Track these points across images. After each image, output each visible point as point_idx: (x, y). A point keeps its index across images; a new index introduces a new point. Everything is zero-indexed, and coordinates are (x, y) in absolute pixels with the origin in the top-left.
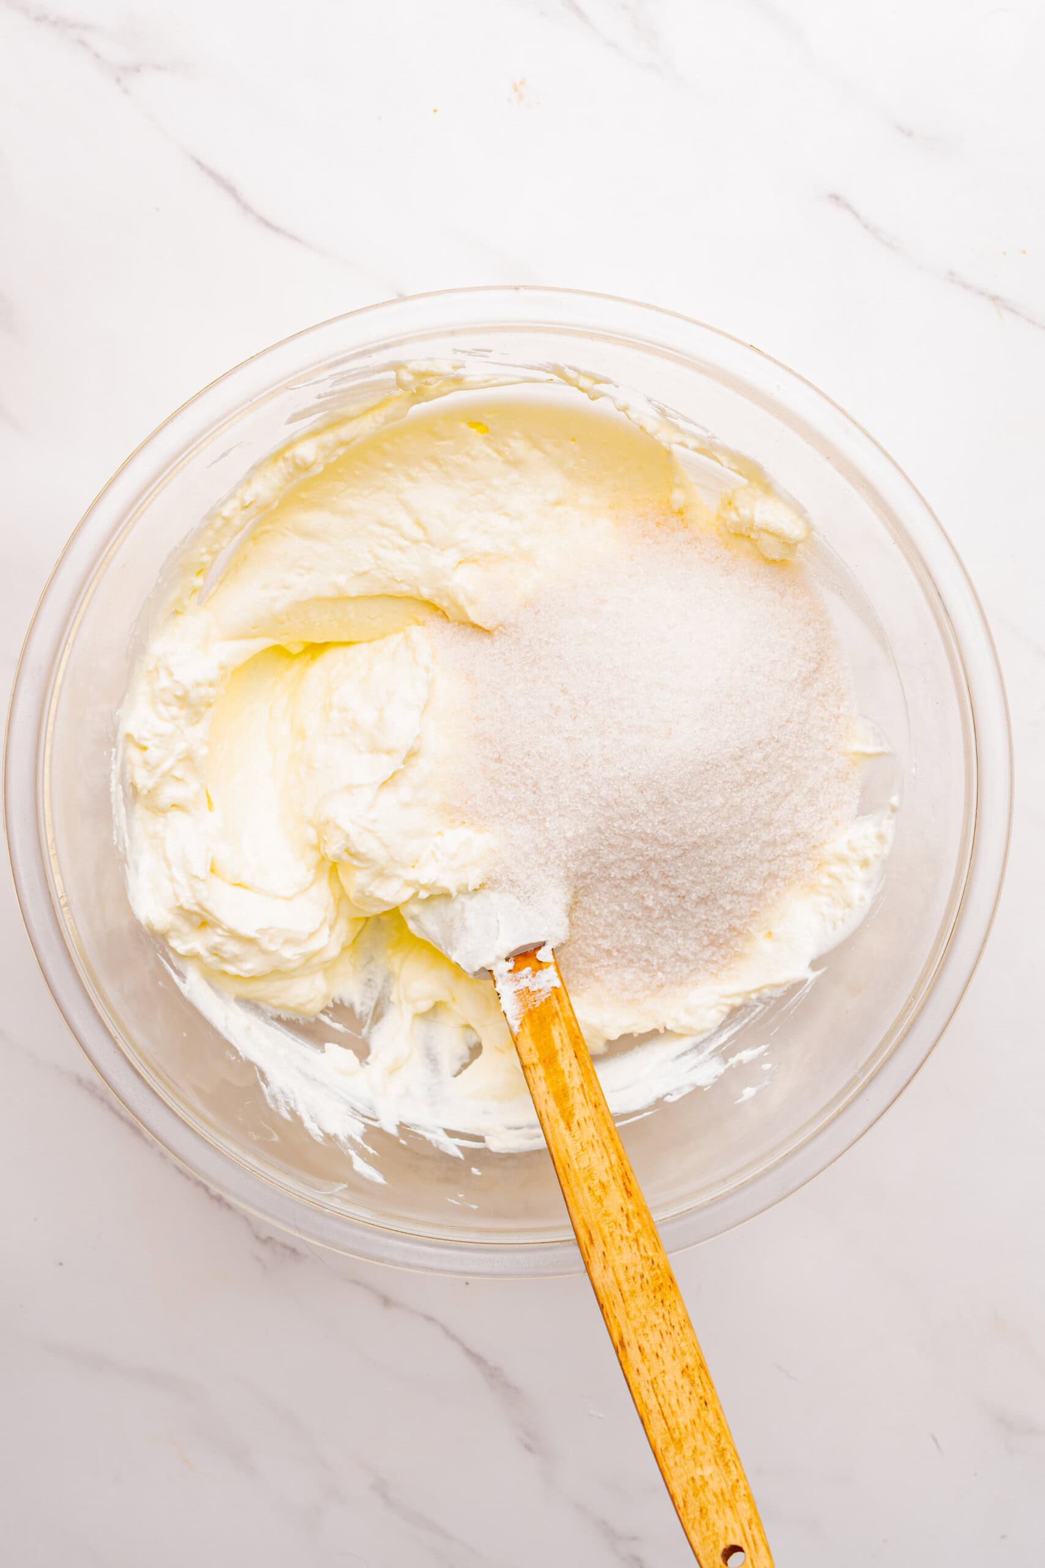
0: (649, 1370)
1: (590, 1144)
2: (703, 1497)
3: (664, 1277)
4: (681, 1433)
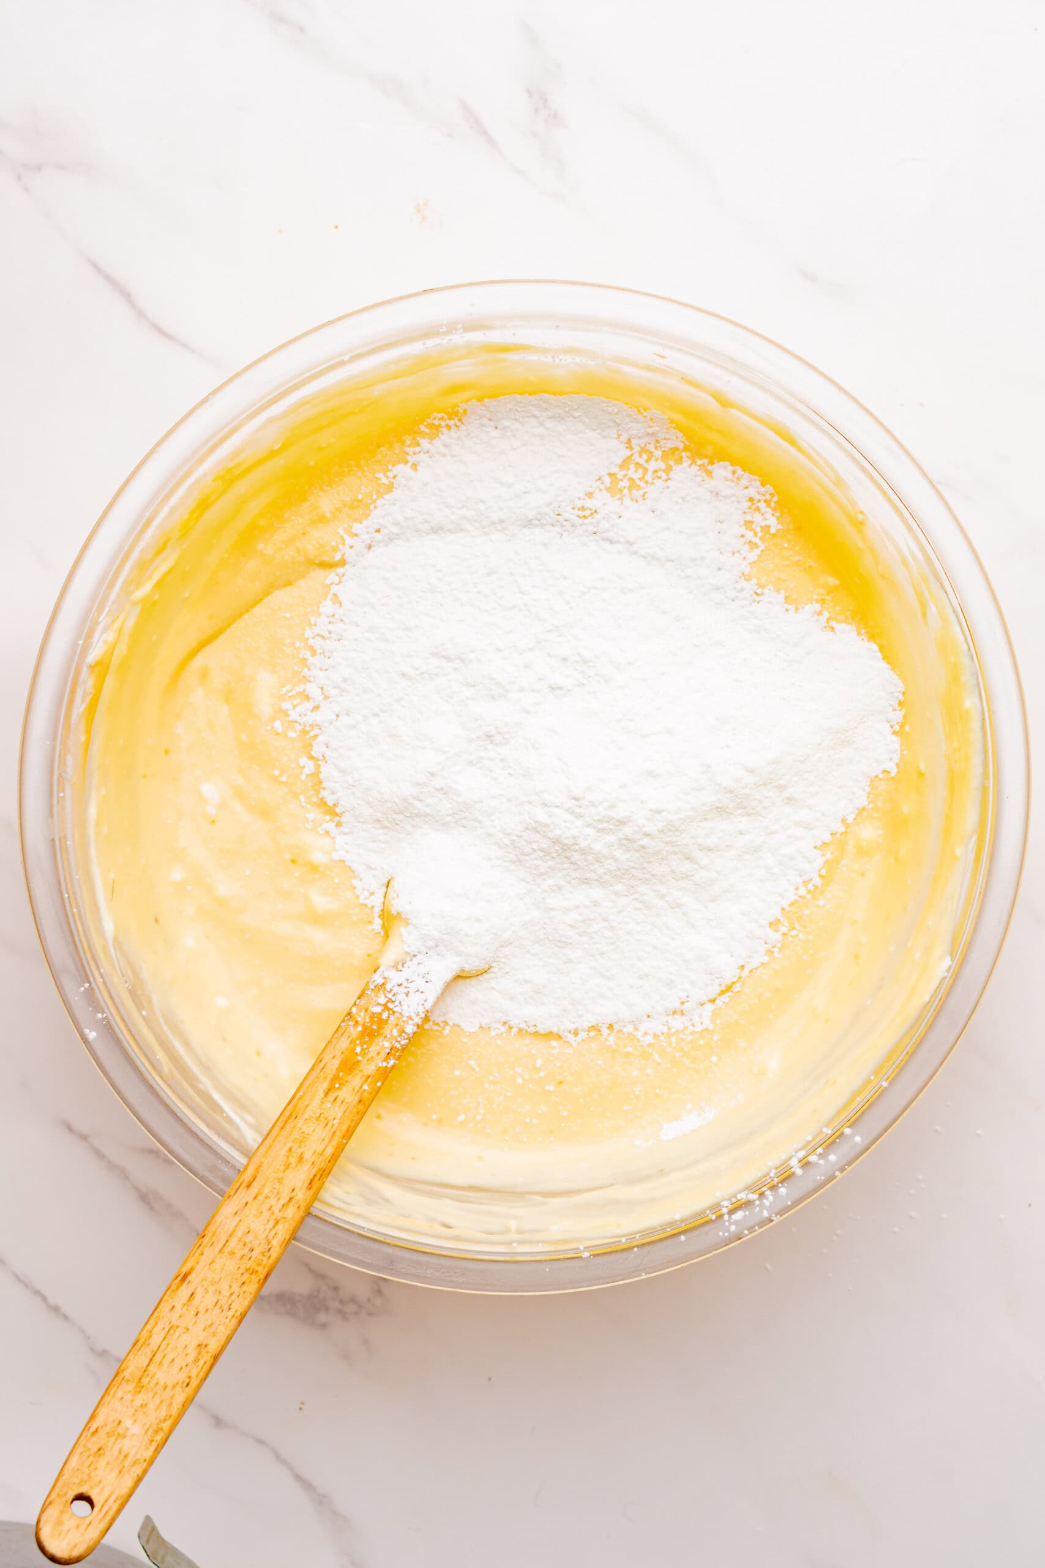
0: (180, 1317)
1: (326, 1121)
2: (110, 1444)
3: (264, 1268)
4: (149, 1383)
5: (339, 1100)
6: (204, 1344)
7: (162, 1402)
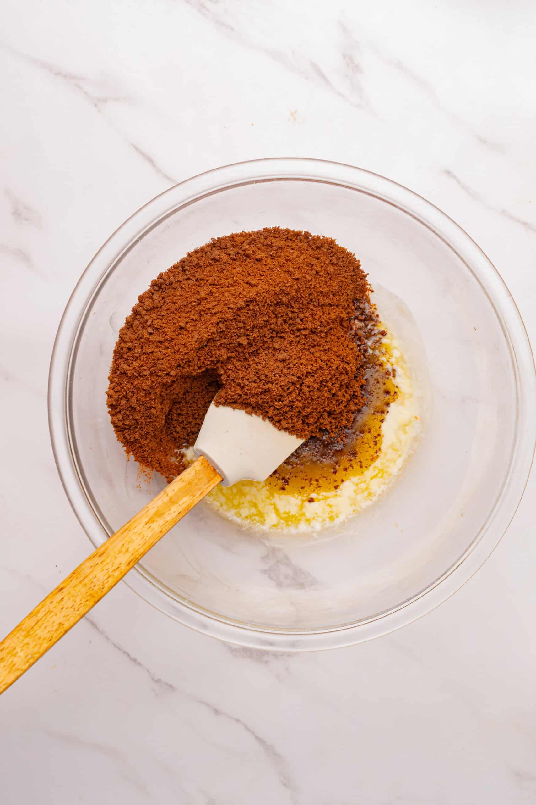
1: (143, 537)
2: (8, 657)
3: (98, 596)
4: (32, 634)
5: (151, 528)
6: (63, 623)
7: (36, 645)
